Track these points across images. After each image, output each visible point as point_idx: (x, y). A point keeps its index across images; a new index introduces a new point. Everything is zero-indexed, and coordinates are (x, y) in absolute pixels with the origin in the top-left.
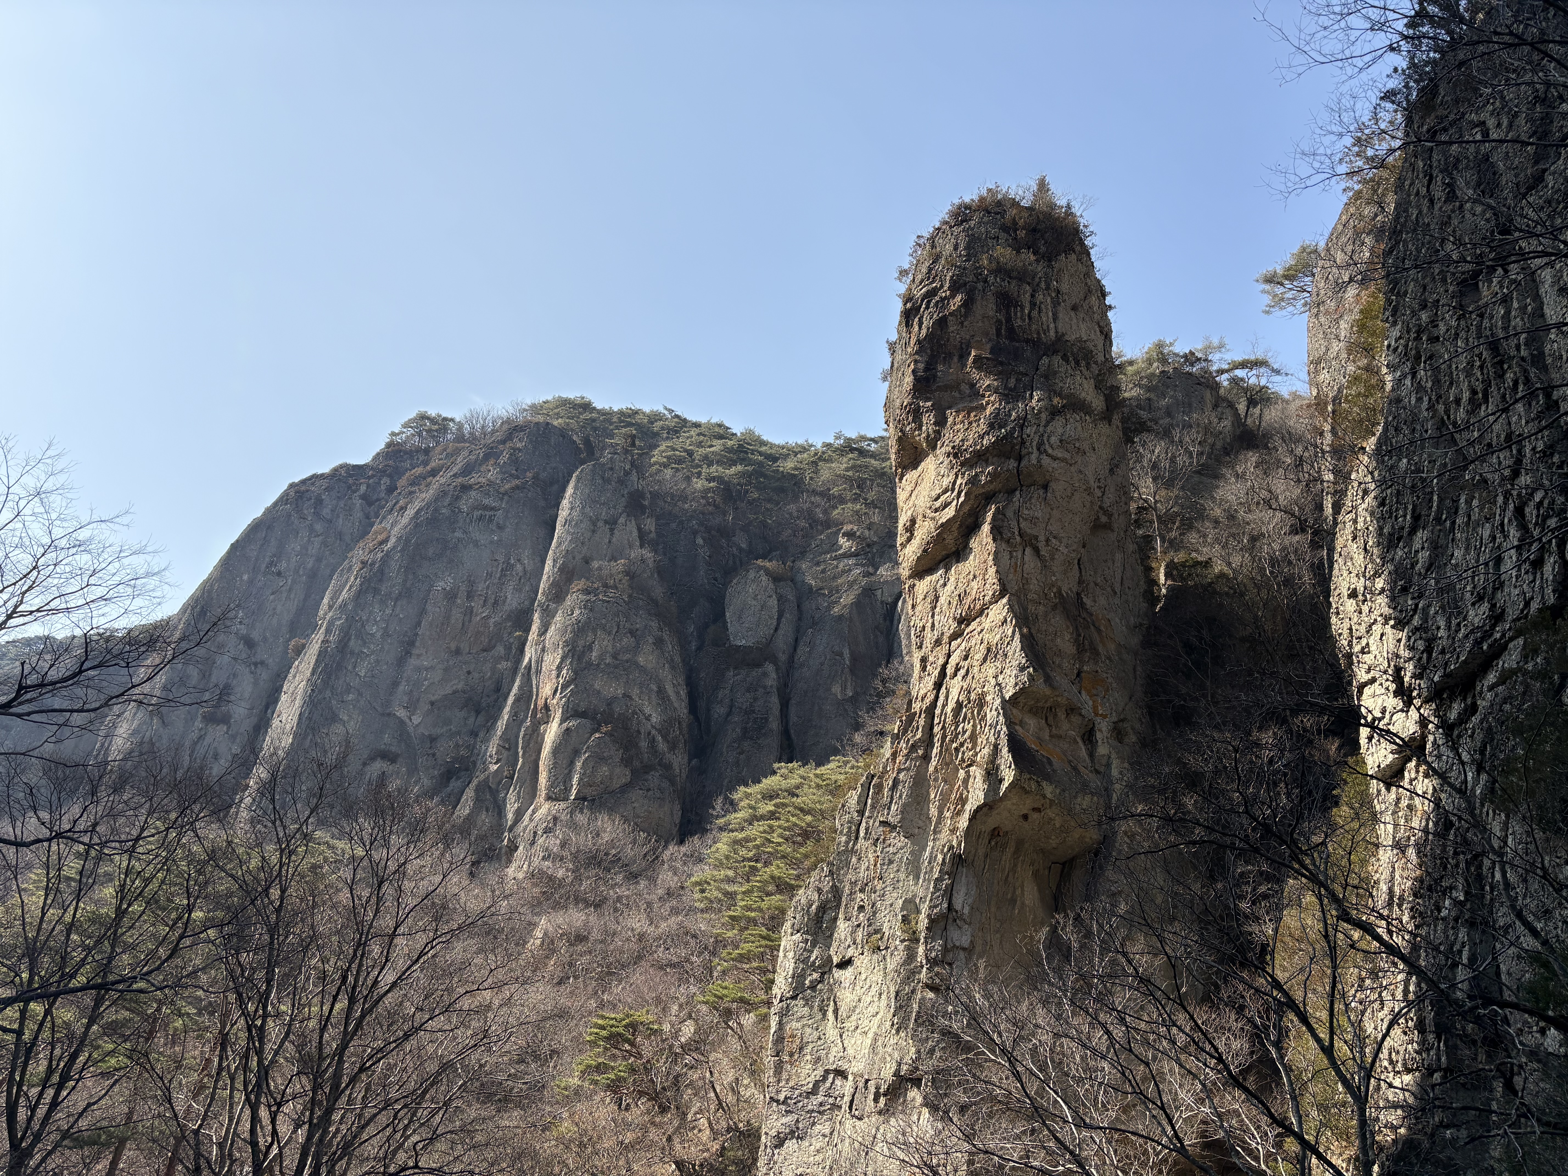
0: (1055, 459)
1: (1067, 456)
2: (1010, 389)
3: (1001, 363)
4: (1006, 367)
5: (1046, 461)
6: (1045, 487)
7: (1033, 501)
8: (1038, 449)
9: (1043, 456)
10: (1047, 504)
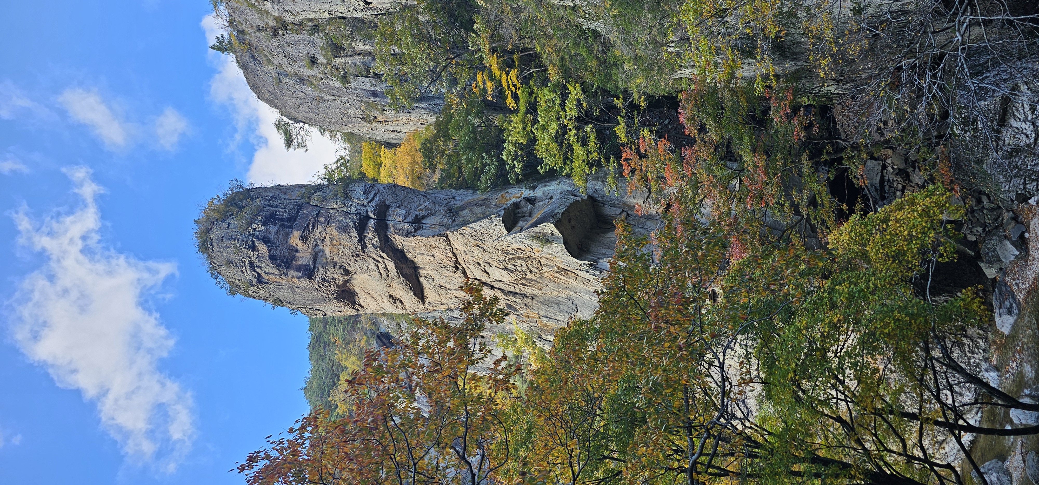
0: (373, 199)
2: (326, 220)
3: (308, 225)
4: (311, 222)
5: (373, 203)
6: (388, 207)
7: (395, 213)
8: (366, 207)
9: (371, 204)
10: (399, 207)
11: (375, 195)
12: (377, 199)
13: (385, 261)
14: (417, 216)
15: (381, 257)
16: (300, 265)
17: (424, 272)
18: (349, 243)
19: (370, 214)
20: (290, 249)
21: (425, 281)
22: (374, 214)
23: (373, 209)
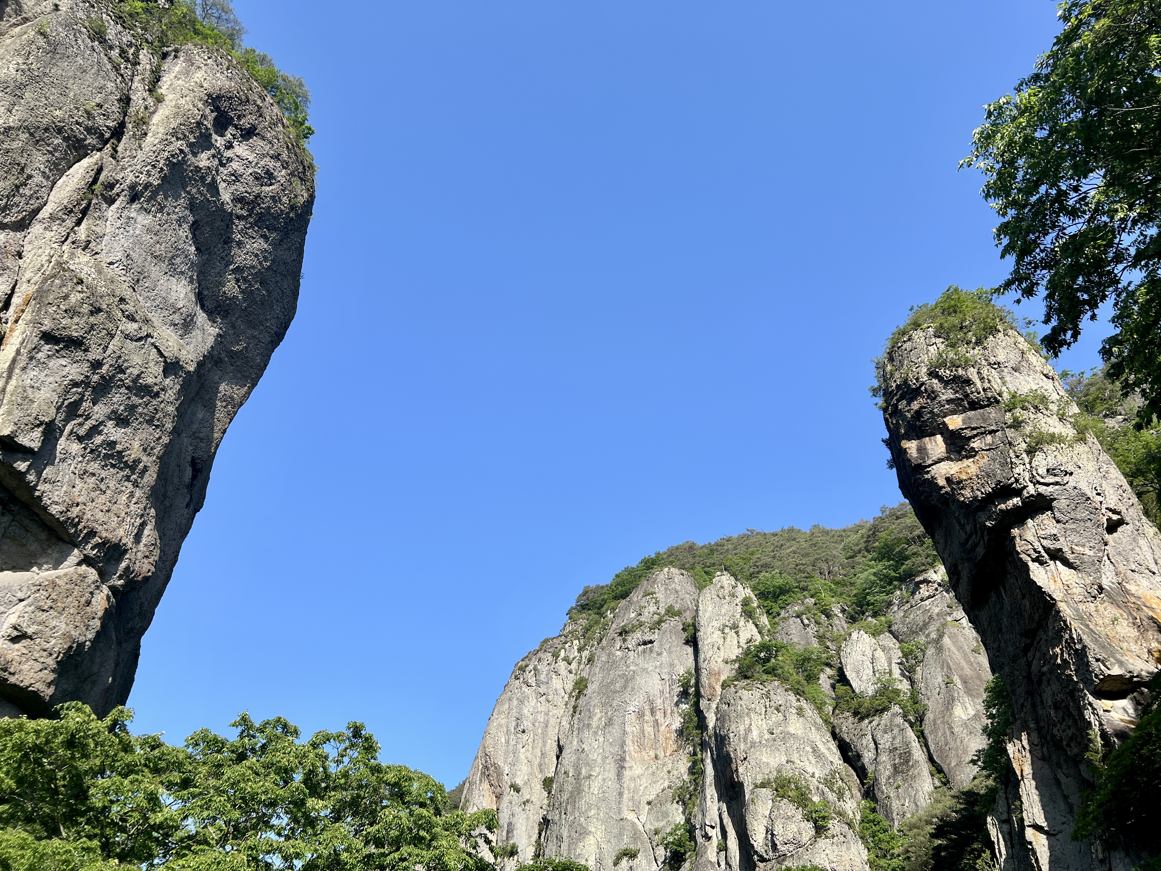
1: (1057, 479)
2: (990, 445)
3: (974, 429)
4: (979, 431)
5: (1042, 489)
6: (1051, 508)
7: (1045, 522)
8: (1031, 482)
9: (1037, 486)
10: (1058, 522)
11: (1057, 483)
12: (1050, 489)
13: (982, 542)
14: (1060, 550)
15: (982, 536)
16: (925, 449)
17: (1003, 593)
18: (975, 488)
19: (1025, 493)
20: (939, 425)
21: (994, 599)
22: (1027, 498)
23: (1032, 492)
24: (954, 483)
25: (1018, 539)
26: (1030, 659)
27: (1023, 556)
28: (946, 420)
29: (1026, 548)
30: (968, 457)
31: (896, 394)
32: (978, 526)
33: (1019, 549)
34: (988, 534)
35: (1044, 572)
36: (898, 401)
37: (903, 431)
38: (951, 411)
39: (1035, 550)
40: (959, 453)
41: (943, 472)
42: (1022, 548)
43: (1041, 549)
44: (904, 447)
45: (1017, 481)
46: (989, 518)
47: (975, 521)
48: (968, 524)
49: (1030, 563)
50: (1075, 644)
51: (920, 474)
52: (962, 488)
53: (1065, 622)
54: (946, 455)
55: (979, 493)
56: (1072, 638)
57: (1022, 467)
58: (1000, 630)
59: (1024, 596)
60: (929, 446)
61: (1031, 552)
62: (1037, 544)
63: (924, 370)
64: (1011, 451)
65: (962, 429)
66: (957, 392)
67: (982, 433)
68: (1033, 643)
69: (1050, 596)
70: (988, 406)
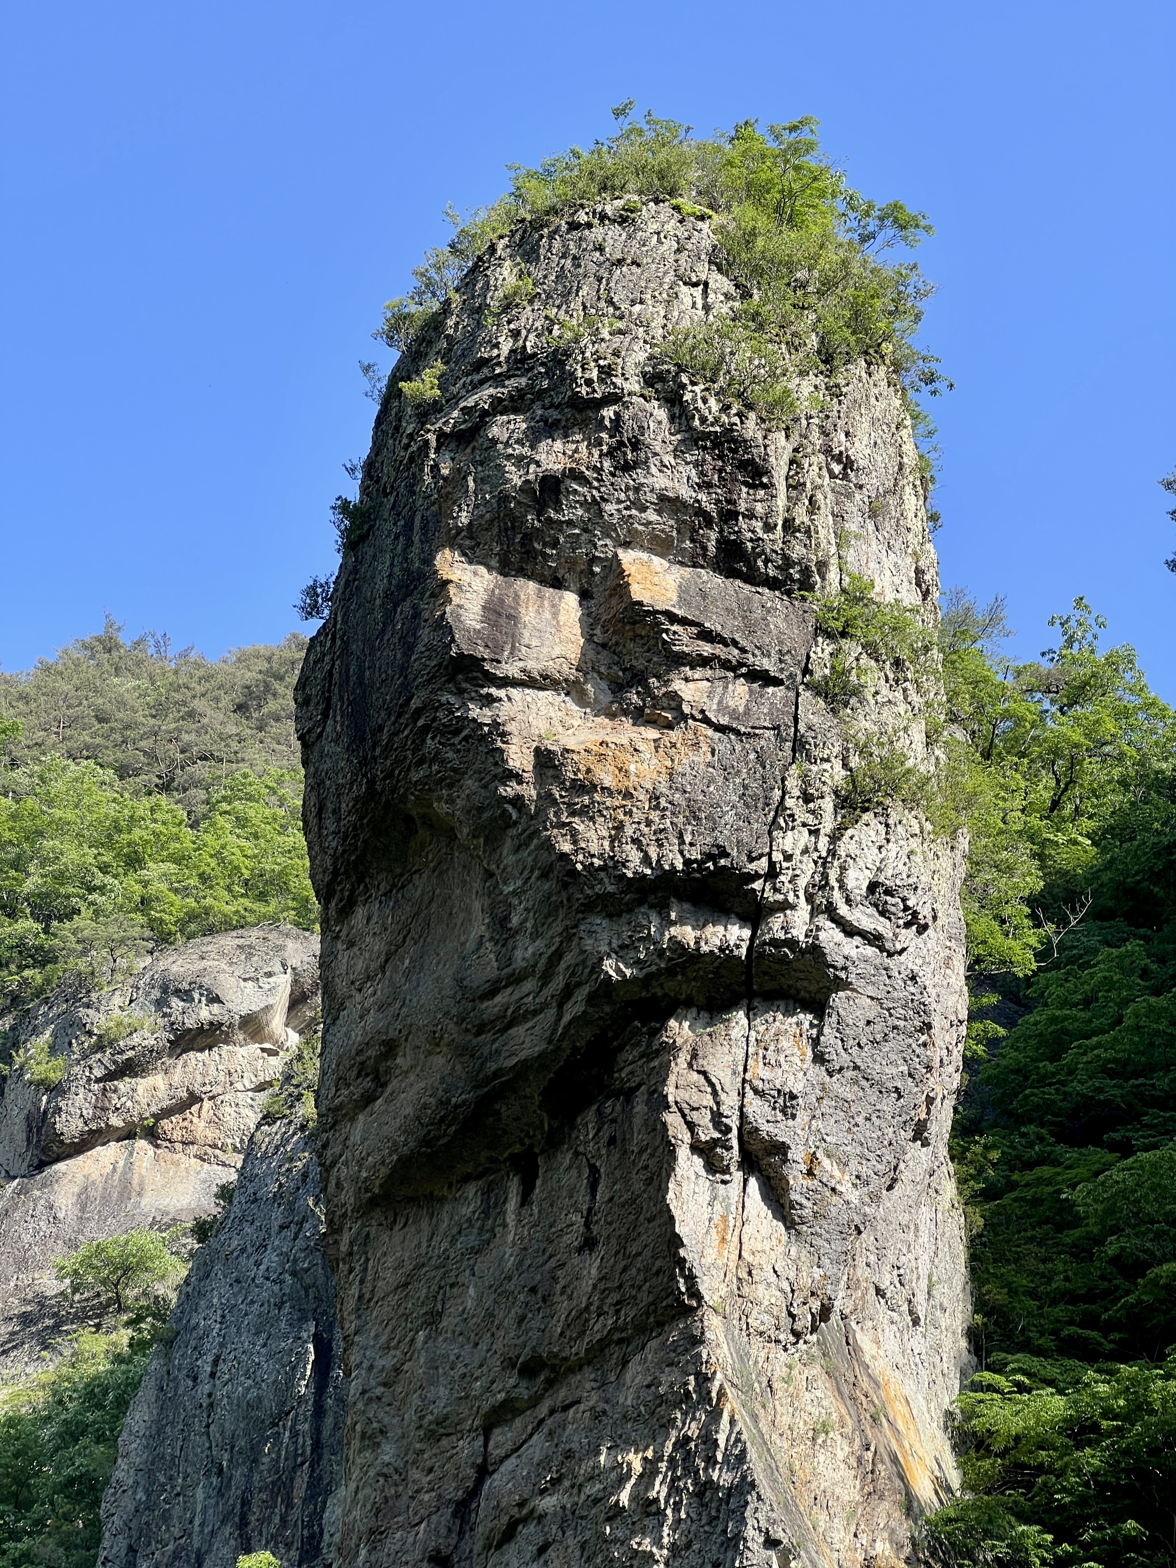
0: (849, 930)
1: (882, 926)
2: (734, 714)
3: (707, 636)
4: (719, 650)
5: (828, 936)
6: (820, 1008)
7: (784, 1043)
8: (810, 898)
9: (822, 920)
10: (819, 1058)
11: (874, 939)
12: (852, 947)
13: (551, 1014)
14: (781, 1149)
15: (567, 993)
16: (513, 618)
17: (512, 1205)
18: (629, 830)
19: (776, 922)
20: (593, 560)
21: (466, 1211)
22: (774, 943)
23: (799, 932)
24: (558, 779)
25: (683, 1058)
26: (496, 1453)
27: (673, 1119)
28: (628, 558)
29: (696, 1099)
30: (640, 717)
31: (498, 380)
32: (569, 958)
33: (671, 1092)
34: (591, 999)
35: (707, 1197)
36: (499, 406)
37: (464, 518)
38: (654, 538)
39: (717, 1118)
40: (618, 688)
41: (540, 726)
42: (683, 1095)
43: (733, 1122)
44: (445, 573)
45: (772, 873)
46: (622, 951)
47: (568, 936)
48: (535, 935)
49: (683, 1153)
50: (711, 1461)
51: (460, 692)
52: (583, 812)
53: (704, 1380)
54: (573, 674)
55: (634, 856)
56: (708, 1440)
57: (804, 838)
58: (433, 1318)
59: (589, 1244)
60: (529, 615)
61: (703, 1119)
62: (730, 1102)
63: (639, 355)
64: (794, 770)
65: (673, 618)
66: (707, 486)
67: (726, 665)
68: (535, 1402)
69: (691, 1279)
70: (773, 584)
